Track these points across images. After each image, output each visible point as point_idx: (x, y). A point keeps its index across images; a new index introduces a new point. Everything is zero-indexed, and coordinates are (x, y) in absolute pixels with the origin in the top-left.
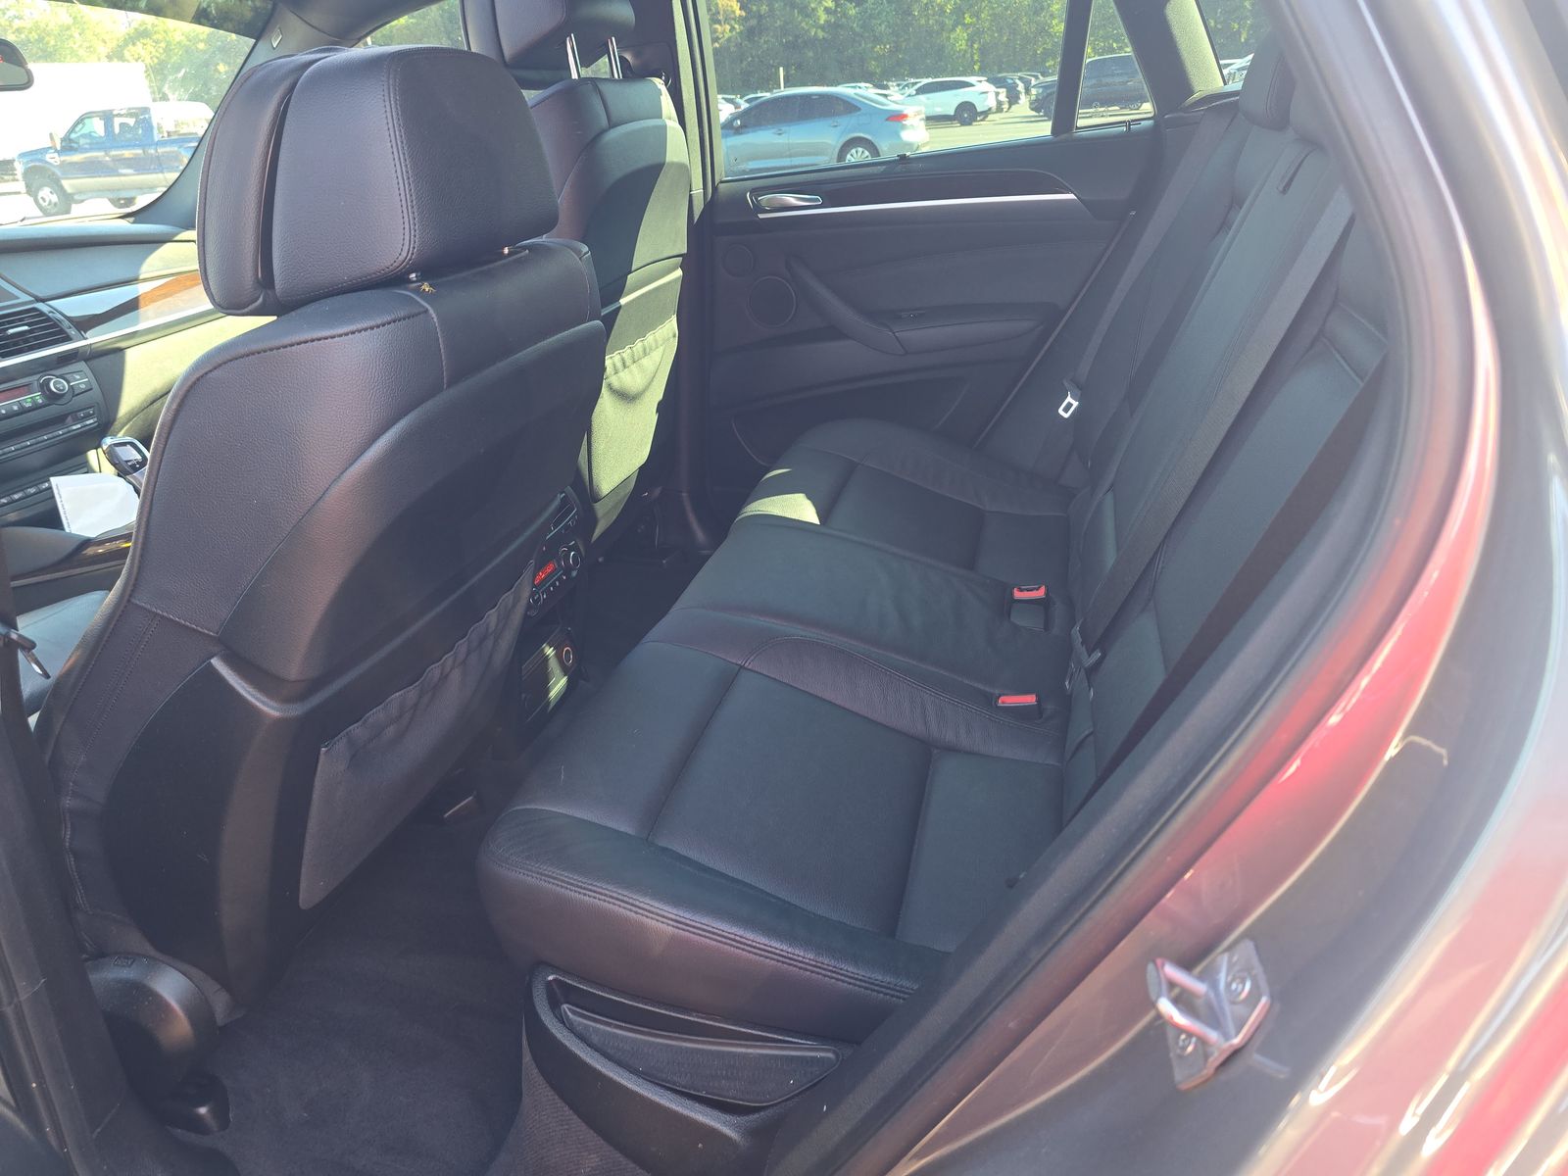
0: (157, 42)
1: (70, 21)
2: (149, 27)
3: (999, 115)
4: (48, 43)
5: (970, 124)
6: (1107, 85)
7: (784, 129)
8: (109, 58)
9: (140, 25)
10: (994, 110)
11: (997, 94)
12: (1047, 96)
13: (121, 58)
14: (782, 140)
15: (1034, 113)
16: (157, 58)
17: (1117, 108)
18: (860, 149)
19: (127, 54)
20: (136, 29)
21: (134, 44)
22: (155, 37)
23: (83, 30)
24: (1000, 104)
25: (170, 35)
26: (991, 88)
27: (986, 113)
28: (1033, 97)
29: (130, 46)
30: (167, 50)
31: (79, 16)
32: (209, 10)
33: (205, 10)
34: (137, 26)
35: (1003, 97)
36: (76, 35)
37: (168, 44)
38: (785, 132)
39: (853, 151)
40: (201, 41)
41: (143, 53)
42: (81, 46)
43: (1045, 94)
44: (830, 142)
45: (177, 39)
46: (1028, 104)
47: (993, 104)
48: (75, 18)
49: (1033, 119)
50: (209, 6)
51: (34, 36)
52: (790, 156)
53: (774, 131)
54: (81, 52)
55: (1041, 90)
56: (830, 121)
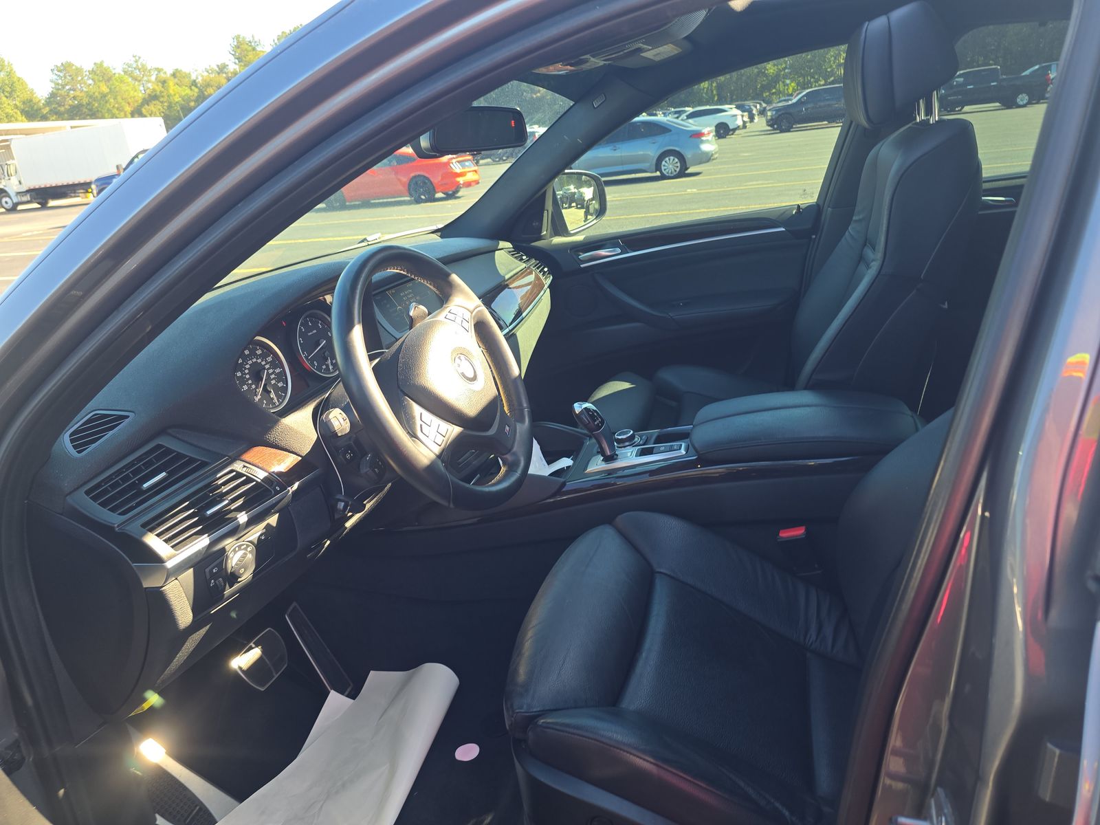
0: (162, 102)
1: (108, 90)
2: (158, 93)
3: (744, 131)
4: (94, 105)
5: (725, 137)
6: (820, 107)
7: (617, 146)
8: (133, 115)
9: (152, 92)
10: (741, 127)
11: (743, 116)
12: (778, 117)
13: (141, 115)
14: (618, 154)
15: (769, 128)
16: (163, 112)
17: (826, 122)
18: (672, 158)
19: (144, 110)
20: (149, 95)
21: (148, 105)
22: (162, 99)
23: (116, 96)
24: (744, 122)
25: (171, 98)
26: (739, 112)
27: (734, 130)
28: (769, 118)
29: (146, 106)
30: (170, 107)
31: (113, 87)
32: (197, 81)
33: (195, 81)
34: (150, 93)
35: (746, 119)
36: (112, 100)
37: (170, 103)
38: (619, 148)
39: (667, 159)
40: (192, 101)
41: (154, 110)
42: (114, 107)
43: (777, 115)
44: (649, 153)
45: (176, 100)
46: (765, 122)
47: (740, 123)
48: (110, 89)
49: (769, 132)
50: (197, 78)
51: (85, 101)
52: (622, 164)
53: (612, 147)
54: (115, 111)
55: (774, 113)
56: (650, 140)
